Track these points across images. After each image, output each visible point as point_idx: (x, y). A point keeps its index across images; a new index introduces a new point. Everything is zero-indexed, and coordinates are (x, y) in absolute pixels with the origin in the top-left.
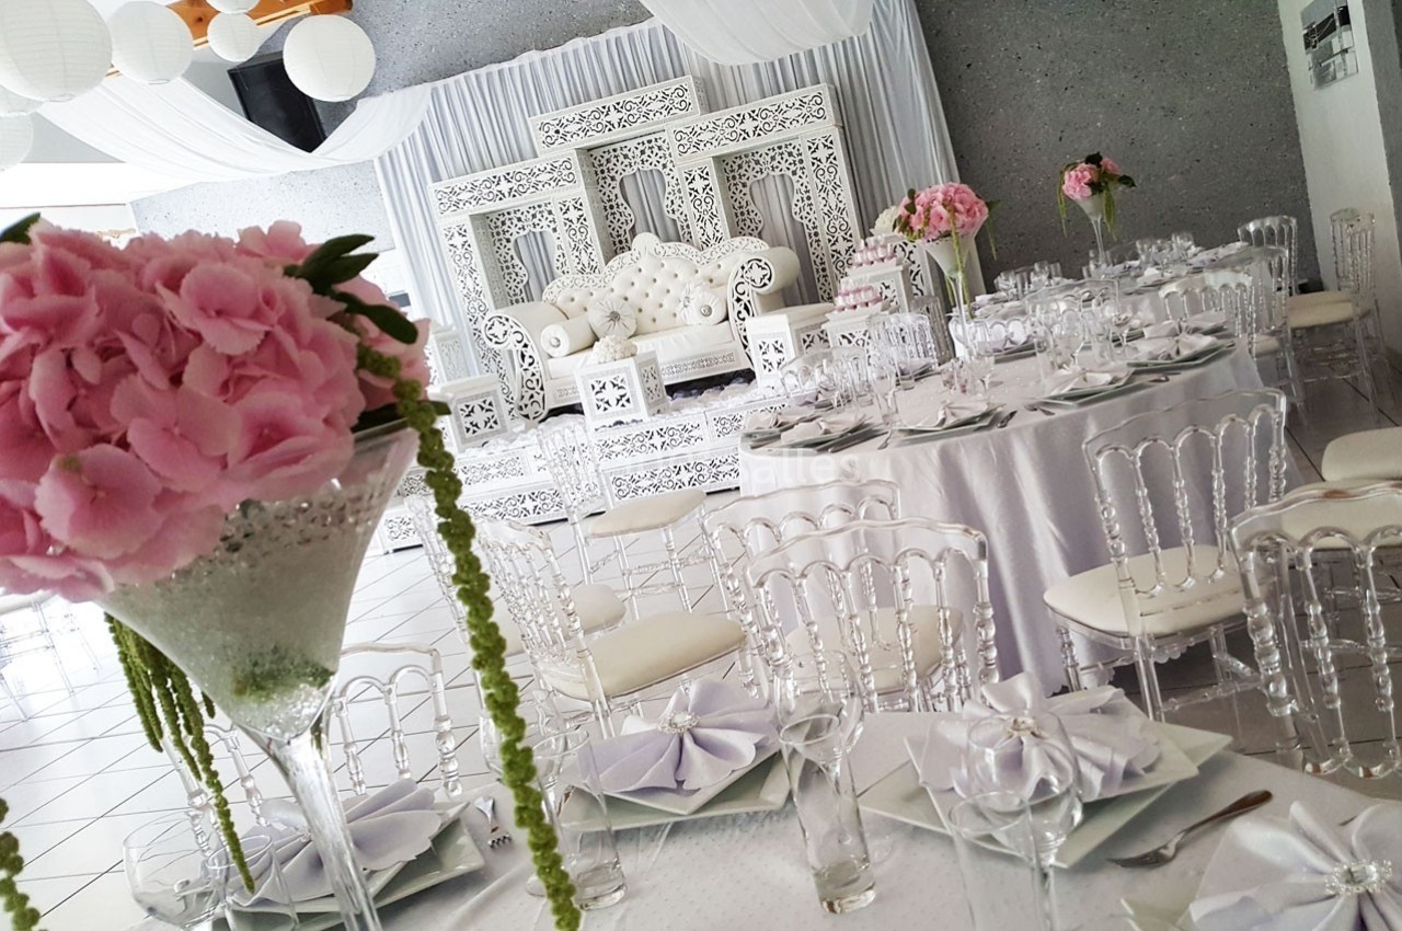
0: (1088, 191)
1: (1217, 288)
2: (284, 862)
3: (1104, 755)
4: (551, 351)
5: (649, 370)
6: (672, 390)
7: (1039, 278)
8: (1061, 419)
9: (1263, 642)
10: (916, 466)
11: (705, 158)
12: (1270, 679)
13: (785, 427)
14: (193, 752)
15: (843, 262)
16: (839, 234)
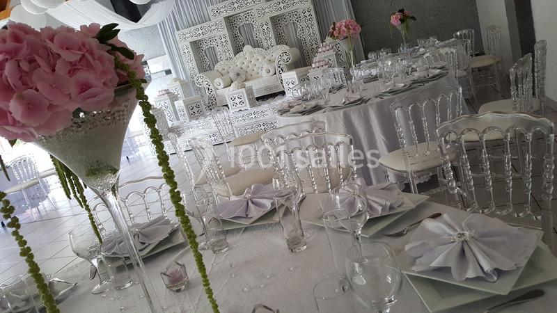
0: (399, 22)
1: (444, 54)
2: (120, 243)
3: (383, 202)
4: (217, 87)
5: (250, 92)
6: (258, 99)
7: (383, 54)
8: (387, 100)
9: (447, 168)
10: (336, 119)
11: (267, 18)
12: (449, 181)
13: (291, 107)
14: (80, 199)
15: (315, 52)
16: (314, 43)
